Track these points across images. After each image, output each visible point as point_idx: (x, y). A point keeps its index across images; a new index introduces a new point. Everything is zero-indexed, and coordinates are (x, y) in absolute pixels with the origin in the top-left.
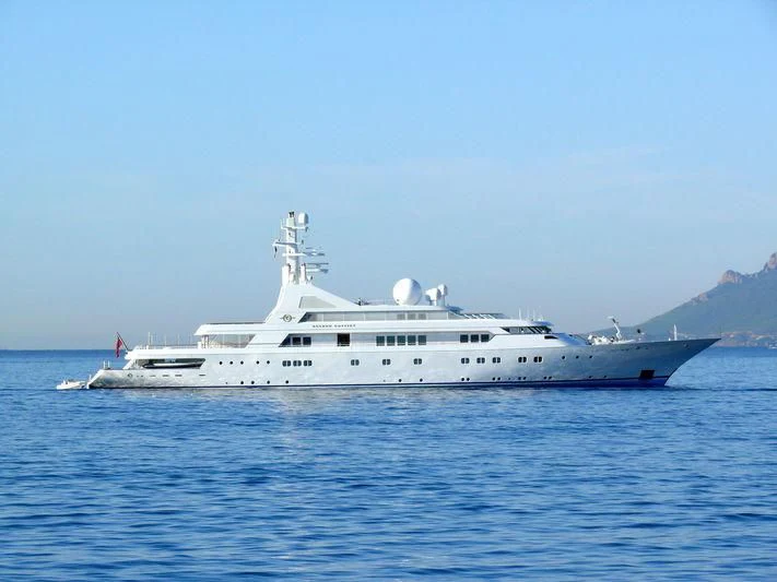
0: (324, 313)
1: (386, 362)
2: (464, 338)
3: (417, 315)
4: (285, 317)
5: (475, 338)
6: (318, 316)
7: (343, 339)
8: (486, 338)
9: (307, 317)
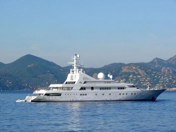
0: (89, 81)
1: (103, 94)
2: (119, 88)
3: (109, 82)
4: (80, 82)
5: (121, 88)
6: (87, 82)
7: (92, 88)
8: (123, 88)
9: (85, 82)
